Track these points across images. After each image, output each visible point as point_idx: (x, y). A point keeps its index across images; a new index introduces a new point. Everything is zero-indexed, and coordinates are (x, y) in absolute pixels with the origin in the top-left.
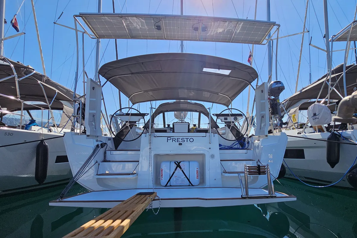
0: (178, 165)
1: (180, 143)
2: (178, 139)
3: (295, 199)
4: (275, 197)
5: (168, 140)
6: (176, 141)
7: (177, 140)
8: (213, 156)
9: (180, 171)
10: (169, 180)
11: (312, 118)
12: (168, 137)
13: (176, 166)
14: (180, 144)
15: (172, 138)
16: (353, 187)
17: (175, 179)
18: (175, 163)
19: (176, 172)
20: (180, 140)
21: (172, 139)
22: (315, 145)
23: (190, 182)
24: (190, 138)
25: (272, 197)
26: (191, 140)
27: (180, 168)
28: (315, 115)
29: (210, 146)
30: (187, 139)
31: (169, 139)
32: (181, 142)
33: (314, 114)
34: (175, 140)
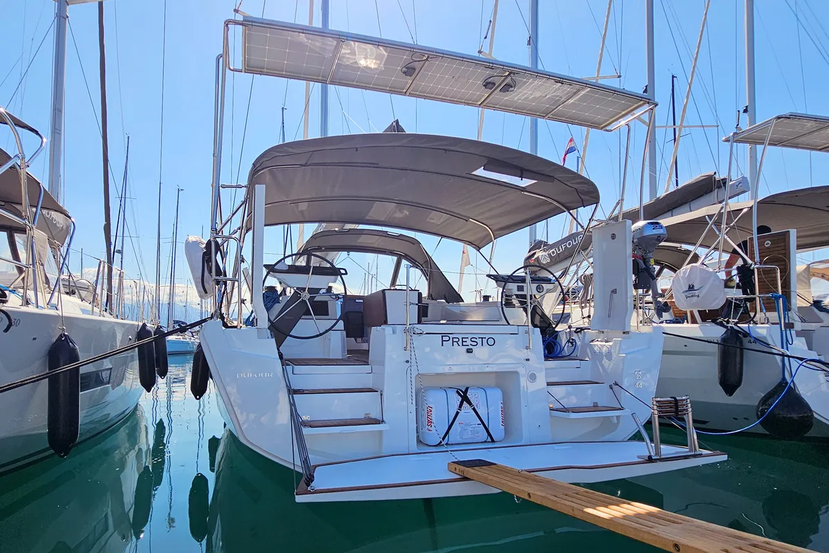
0: (465, 398)
1: (468, 347)
2: (464, 340)
3: (725, 457)
4: (701, 455)
5: (443, 341)
6: (460, 343)
7: (463, 342)
8: (533, 377)
9: (469, 411)
10: (447, 433)
11: (684, 295)
12: (443, 335)
13: (460, 399)
14: (469, 351)
15: (451, 336)
16: (767, 433)
17: (459, 429)
18: (458, 392)
19: (461, 413)
20: (469, 342)
21: (451, 339)
22: (684, 349)
23: (489, 434)
24: (487, 337)
25: (695, 456)
26: (491, 341)
27: (470, 403)
28: (691, 288)
29: (529, 354)
30: (482, 338)
31: (445, 338)
32: (470, 347)
33: (689, 286)
34: (457, 342)
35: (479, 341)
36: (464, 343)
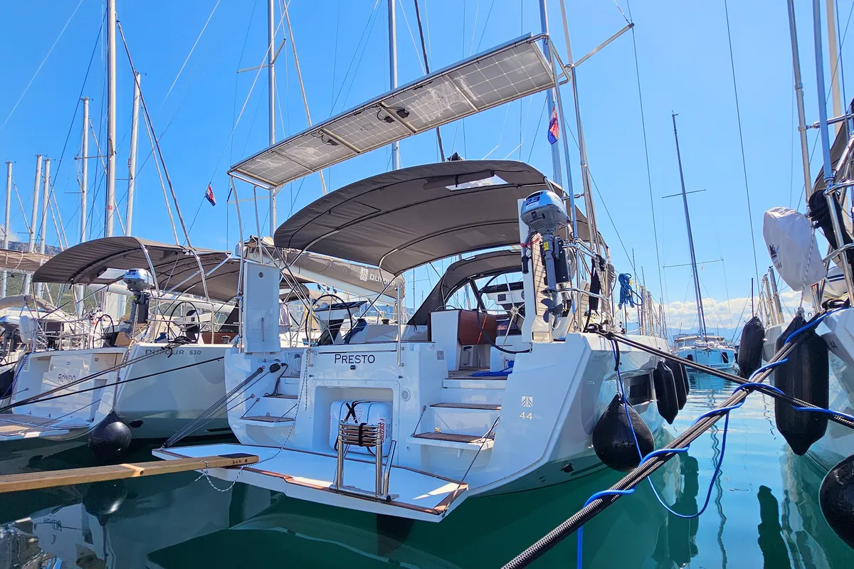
0: (351, 411)
1: (352, 364)
2: (351, 358)
5: (336, 359)
6: (348, 361)
8: (405, 395)
12: (337, 353)
13: (348, 411)
14: (353, 368)
15: (342, 354)
18: (347, 404)
20: (354, 360)
21: (341, 357)
24: (368, 354)
26: (371, 359)
27: (354, 416)
29: (402, 371)
30: (365, 356)
31: (338, 357)
32: (355, 364)
34: (345, 360)
35: (362, 358)
36: (351, 361)
